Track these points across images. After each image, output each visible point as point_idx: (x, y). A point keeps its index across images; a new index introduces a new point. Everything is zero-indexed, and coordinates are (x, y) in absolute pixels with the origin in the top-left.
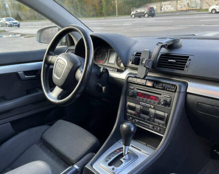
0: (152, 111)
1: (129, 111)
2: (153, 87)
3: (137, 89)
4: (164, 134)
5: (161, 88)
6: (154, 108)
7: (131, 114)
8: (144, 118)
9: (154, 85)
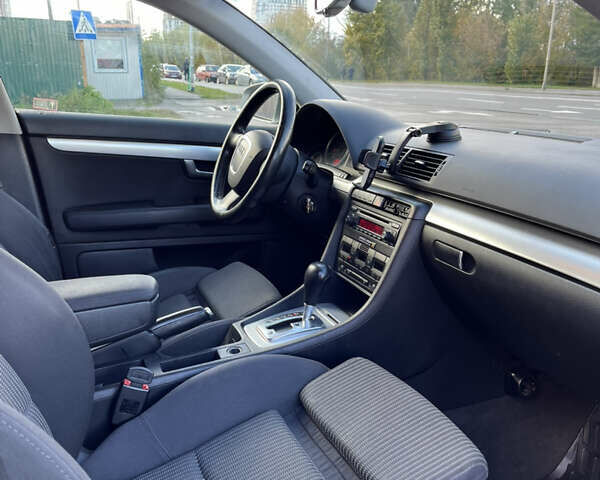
0: (371, 252)
1: (342, 252)
2: (382, 208)
3: (362, 212)
4: (371, 293)
5: (392, 211)
6: (374, 249)
7: (343, 258)
8: (358, 267)
9: (383, 204)
